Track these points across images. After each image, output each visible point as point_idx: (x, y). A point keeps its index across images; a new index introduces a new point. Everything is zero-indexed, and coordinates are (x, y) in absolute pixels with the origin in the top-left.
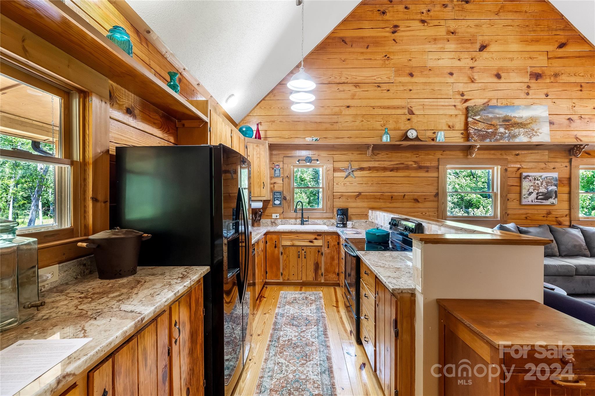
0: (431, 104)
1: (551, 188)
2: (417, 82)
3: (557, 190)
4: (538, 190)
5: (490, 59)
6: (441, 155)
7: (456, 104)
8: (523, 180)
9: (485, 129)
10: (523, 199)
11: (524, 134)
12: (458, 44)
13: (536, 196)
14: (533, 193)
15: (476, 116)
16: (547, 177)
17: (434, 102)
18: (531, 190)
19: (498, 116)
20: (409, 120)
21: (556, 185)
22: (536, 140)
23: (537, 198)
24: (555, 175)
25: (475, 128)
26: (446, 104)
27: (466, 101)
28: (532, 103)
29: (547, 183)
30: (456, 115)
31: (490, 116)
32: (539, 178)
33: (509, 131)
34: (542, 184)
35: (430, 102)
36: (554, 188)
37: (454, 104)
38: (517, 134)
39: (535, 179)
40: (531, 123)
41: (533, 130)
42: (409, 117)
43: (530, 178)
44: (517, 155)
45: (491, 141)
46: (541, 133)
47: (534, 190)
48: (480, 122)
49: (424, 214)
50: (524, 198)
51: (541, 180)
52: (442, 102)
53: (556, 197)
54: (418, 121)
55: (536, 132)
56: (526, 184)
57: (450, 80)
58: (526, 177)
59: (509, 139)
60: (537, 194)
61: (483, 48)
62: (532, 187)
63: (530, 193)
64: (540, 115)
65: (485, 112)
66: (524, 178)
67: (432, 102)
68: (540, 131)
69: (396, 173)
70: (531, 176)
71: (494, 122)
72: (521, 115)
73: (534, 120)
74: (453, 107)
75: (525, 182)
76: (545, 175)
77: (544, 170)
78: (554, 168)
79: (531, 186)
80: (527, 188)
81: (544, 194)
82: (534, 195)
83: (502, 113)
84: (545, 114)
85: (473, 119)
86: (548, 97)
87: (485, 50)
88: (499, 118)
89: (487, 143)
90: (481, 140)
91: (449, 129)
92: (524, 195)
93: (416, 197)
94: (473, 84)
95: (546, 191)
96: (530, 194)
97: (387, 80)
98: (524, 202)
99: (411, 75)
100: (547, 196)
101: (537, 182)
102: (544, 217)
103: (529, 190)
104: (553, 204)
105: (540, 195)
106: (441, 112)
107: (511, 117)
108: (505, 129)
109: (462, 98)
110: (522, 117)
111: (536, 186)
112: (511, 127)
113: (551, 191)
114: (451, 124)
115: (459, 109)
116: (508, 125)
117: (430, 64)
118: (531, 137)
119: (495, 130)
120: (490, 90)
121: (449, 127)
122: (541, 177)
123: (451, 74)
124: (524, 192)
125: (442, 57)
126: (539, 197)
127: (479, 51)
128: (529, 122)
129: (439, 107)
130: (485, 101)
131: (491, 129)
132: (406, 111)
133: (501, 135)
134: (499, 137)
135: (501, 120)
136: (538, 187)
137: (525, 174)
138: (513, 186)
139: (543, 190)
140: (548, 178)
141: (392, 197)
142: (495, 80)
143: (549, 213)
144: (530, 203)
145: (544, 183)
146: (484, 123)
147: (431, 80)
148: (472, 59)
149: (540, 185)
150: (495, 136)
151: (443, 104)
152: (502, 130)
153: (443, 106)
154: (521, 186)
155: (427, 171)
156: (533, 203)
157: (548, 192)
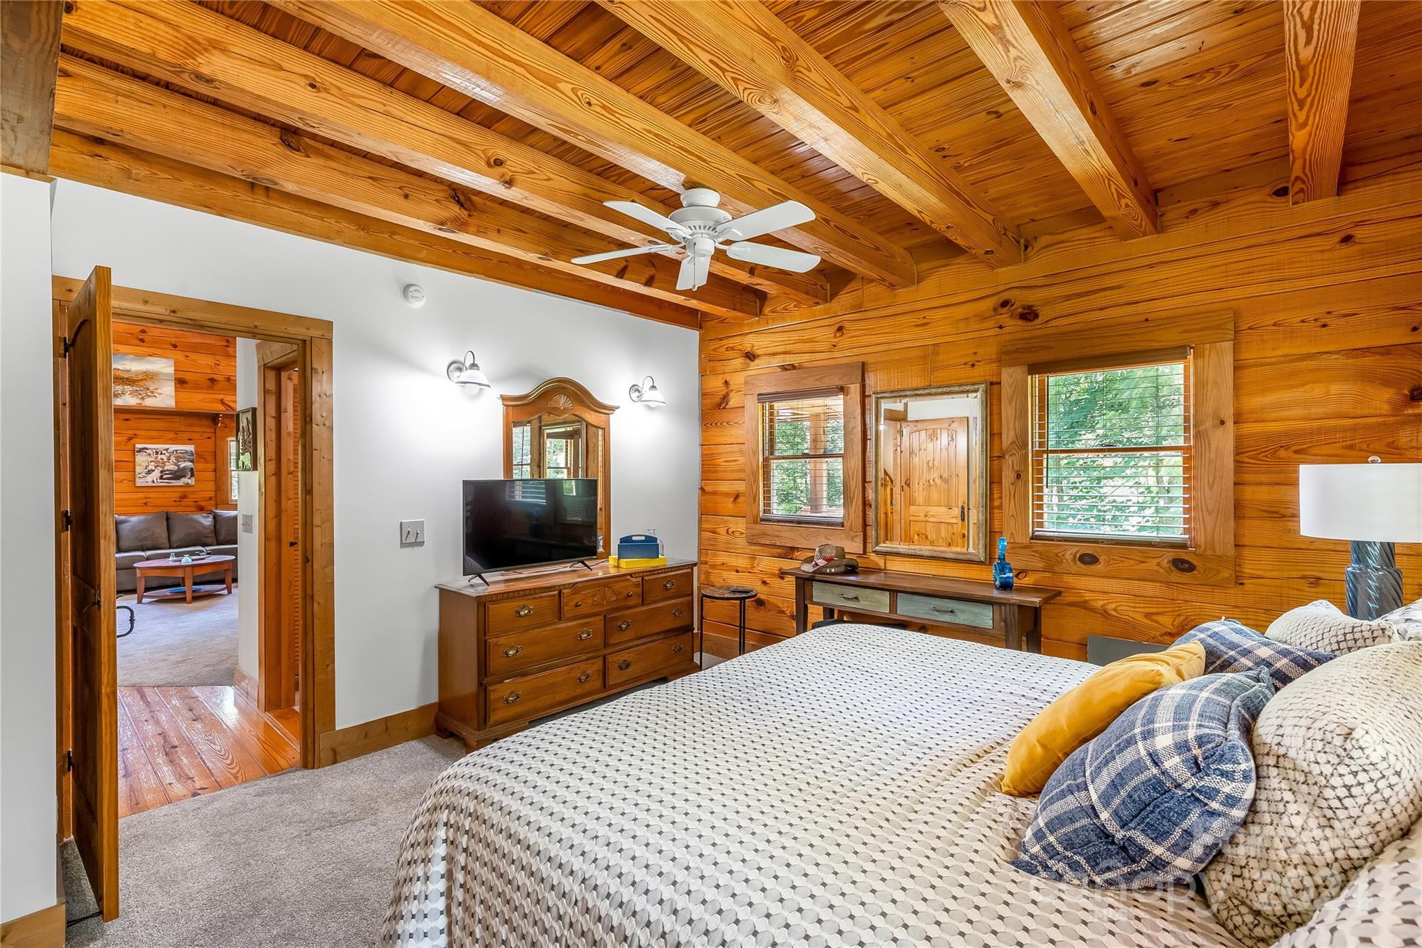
1: (183, 465)
3: (193, 466)
4: (163, 467)
8: (137, 453)
10: (137, 478)
11: (131, 394)
13: (159, 475)
14: (154, 470)
16: (176, 450)
18: (151, 467)
21: (191, 461)
22: (150, 403)
23: (161, 478)
24: (191, 448)
28: (151, 354)
29: (178, 459)
32: (164, 452)
34: (169, 459)
36: (189, 464)
38: (120, 392)
39: (157, 453)
40: (145, 379)
41: (148, 389)
43: (148, 451)
44: (127, 420)
46: (158, 395)
47: (156, 467)
50: (140, 477)
51: (168, 454)
53: (192, 475)
55: (153, 393)
56: (141, 459)
58: (141, 450)
60: (161, 472)
62: (153, 463)
64: (158, 370)
66: (139, 451)
68: (159, 391)
70: (150, 449)
72: (129, 368)
73: (149, 376)
75: (139, 456)
76: (173, 447)
77: (175, 441)
78: (190, 439)
79: (151, 461)
80: (145, 465)
81: (171, 472)
82: (157, 474)
84: (171, 370)
86: (177, 349)
92: (139, 474)
95: (176, 468)
96: (150, 472)
98: (139, 483)
100: (177, 475)
101: (160, 456)
102: (175, 501)
103: (147, 467)
104: (188, 485)
105: (166, 474)
110: (129, 371)
111: (159, 461)
113: (184, 468)
118: (143, 399)
122: (167, 450)
124: (138, 469)
126: (165, 476)
128: (141, 377)
136: (164, 463)
137: (139, 446)
138: (121, 461)
139: (170, 466)
140: (178, 451)
143: (184, 497)
144: (150, 484)
145: (173, 459)
149: (165, 460)
154: (134, 462)
156: (155, 484)
157: (179, 470)
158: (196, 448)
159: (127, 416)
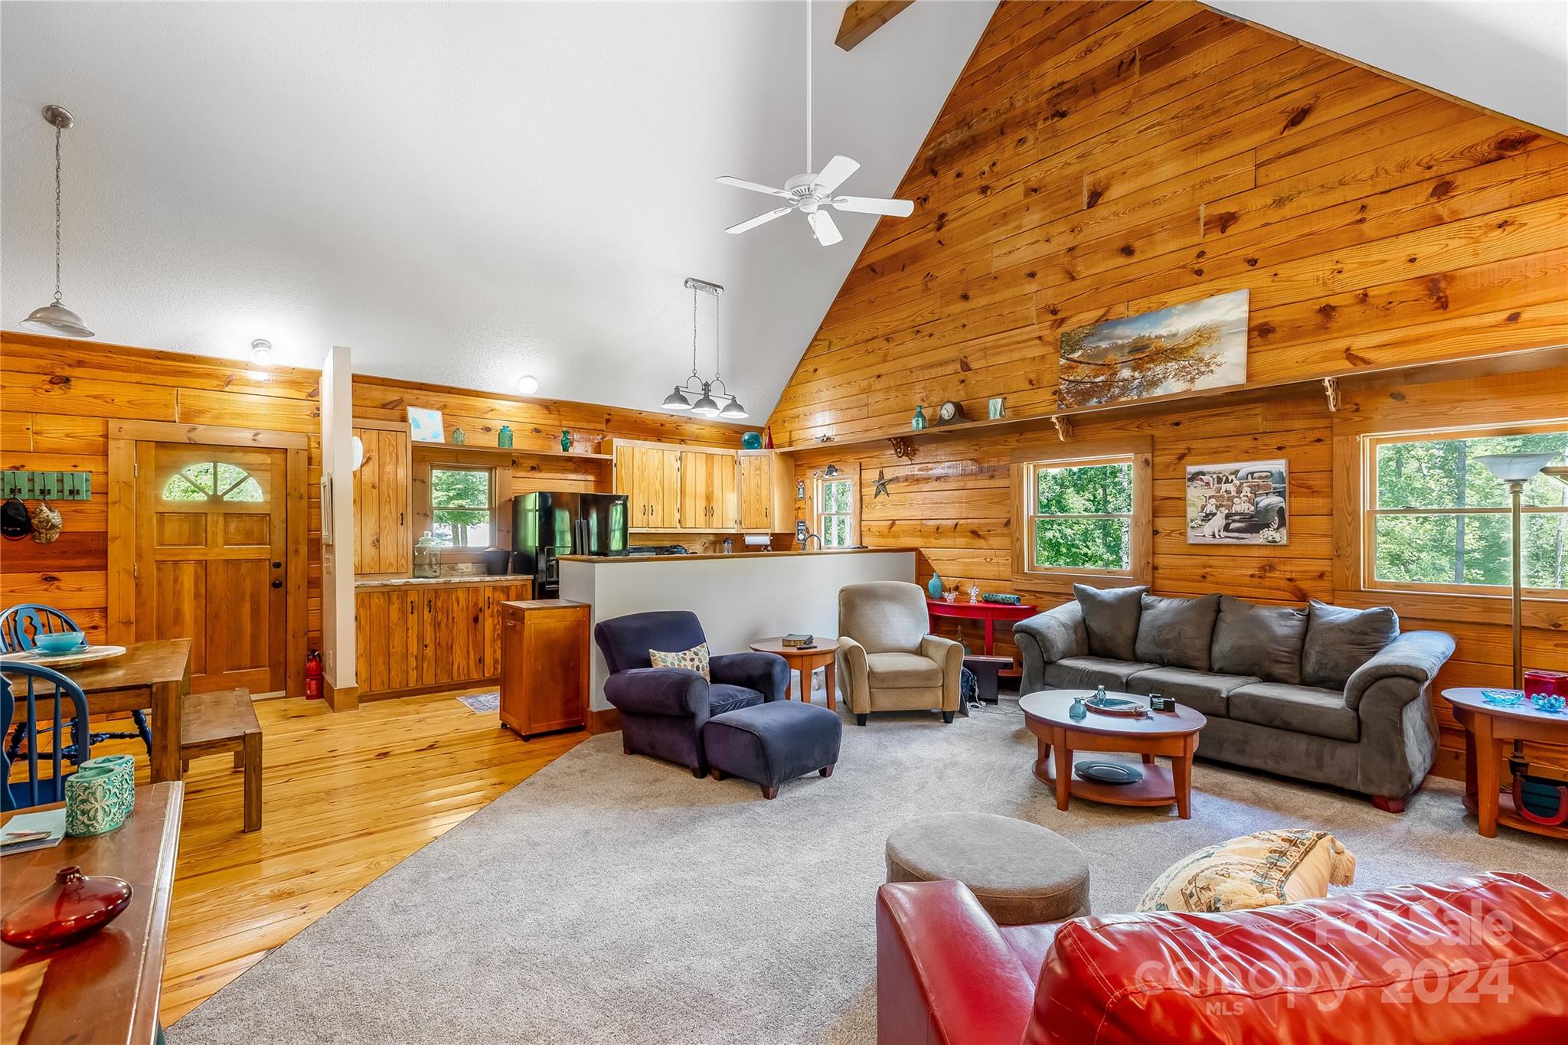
0: (1001, 342)
1: (1264, 502)
2: (974, 307)
3: (1283, 505)
4: (1229, 507)
5: (1111, 217)
6: (1018, 441)
7: (1042, 333)
8: (1189, 483)
9: (1089, 377)
10: (1189, 529)
11: (1176, 374)
12: (1044, 209)
13: (1223, 522)
14: (1216, 514)
15: (1073, 351)
16: (1252, 474)
17: (1004, 338)
18: (1210, 508)
19: (1120, 342)
20: (963, 381)
21: (1281, 494)
22: (1205, 383)
23: (1226, 528)
24: (1277, 466)
25: (1071, 378)
26: (1026, 337)
27: (1062, 321)
28: (1213, 292)
30: (1043, 357)
31: (1104, 345)
32: (1231, 477)
33: (1141, 372)
34: (1239, 491)
35: (997, 340)
36: (1275, 500)
37: (1038, 334)
38: (1161, 376)
39: (1219, 481)
40: (1198, 343)
41: (1201, 360)
42: (963, 375)
43: (1206, 478)
44: (1177, 424)
45: (1100, 402)
46: (1220, 365)
47: (1218, 507)
48: (1081, 363)
49: (988, 560)
50: (1193, 527)
51: (1237, 483)
52: (1017, 335)
53: (1282, 524)
54: (977, 381)
55: (1208, 365)
56: (1195, 494)
57: (1031, 287)
58: (1195, 477)
59: (1141, 392)
60: (1227, 517)
61: (1095, 197)
62: (1213, 501)
63: (1207, 515)
64: (1222, 319)
65: (1095, 339)
66: (1191, 480)
67: (1000, 339)
68: (1219, 359)
69: (944, 484)
70: (1209, 473)
71: (1111, 358)
72: (1173, 330)
73: (1205, 335)
74: (1038, 341)
75: (1192, 488)
76: (1246, 467)
77: (1251, 455)
78: (1280, 448)
79: (1210, 497)
80: (1200, 504)
81: (1245, 517)
82: (1219, 521)
83: (1128, 334)
84: (1241, 313)
85: (1067, 359)
86: (1257, 266)
87: (1100, 201)
88: (1123, 346)
89: (1092, 408)
90: (1079, 404)
91: (1031, 387)
92: (1192, 521)
93: (973, 527)
94: (1074, 285)
95: (1253, 508)
96: (1208, 517)
97: (930, 317)
98: (1193, 537)
99: (965, 297)
100: (1255, 523)
101: (1224, 487)
102: (1252, 576)
103: (1203, 507)
104: (1274, 544)
105: (1234, 521)
106: (1017, 355)
107: (1149, 338)
108: (1134, 369)
109: (1054, 317)
110: (1175, 335)
111: (1222, 497)
112: (1148, 363)
113: (1267, 509)
114: (1032, 376)
115: (1049, 343)
116: (1140, 359)
117: (997, 265)
118: (1192, 380)
119: (1111, 375)
120: (1109, 286)
121: (1031, 382)
122: (1236, 473)
123: (1032, 275)
125: (1017, 246)
126: (1233, 526)
127: (1088, 208)
128: (1192, 342)
129: (1012, 347)
130: (1102, 311)
131: (1103, 375)
132: (958, 366)
133: (1124, 385)
134: (1117, 391)
135: (1126, 350)
136: (1231, 499)
137: (1192, 469)
138: (1168, 498)
139: (1242, 506)
140: (1255, 475)
141: (938, 528)
142: (1122, 260)
143: (1268, 567)
144: (1209, 540)
145: (1246, 489)
146: (1089, 364)
147: (998, 297)
148: (1072, 231)
149: (1234, 493)
150: (1109, 390)
151: (1018, 338)
152: (1126, 373)
153: (1019, 343)
154: (1184, 499)
155: (992, 477)
156: (1217, 541)
157: (1258, 512)
158: (1290, 465)
159: (1176, 418)
